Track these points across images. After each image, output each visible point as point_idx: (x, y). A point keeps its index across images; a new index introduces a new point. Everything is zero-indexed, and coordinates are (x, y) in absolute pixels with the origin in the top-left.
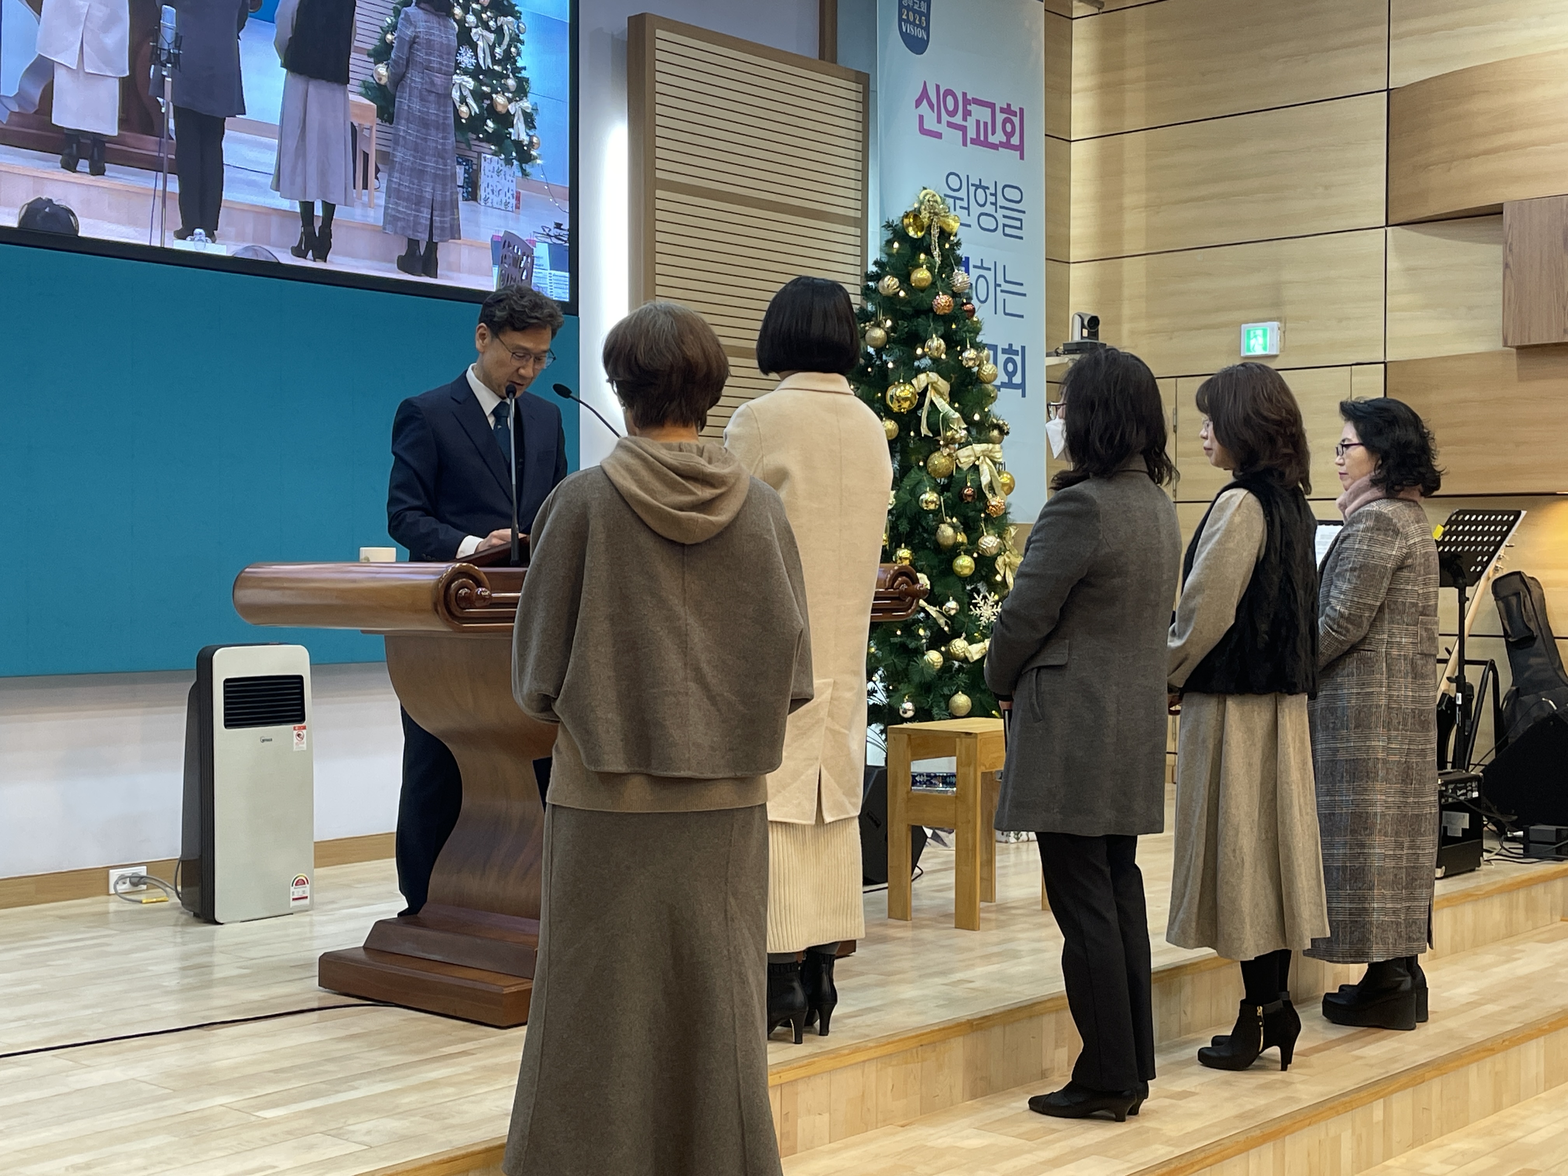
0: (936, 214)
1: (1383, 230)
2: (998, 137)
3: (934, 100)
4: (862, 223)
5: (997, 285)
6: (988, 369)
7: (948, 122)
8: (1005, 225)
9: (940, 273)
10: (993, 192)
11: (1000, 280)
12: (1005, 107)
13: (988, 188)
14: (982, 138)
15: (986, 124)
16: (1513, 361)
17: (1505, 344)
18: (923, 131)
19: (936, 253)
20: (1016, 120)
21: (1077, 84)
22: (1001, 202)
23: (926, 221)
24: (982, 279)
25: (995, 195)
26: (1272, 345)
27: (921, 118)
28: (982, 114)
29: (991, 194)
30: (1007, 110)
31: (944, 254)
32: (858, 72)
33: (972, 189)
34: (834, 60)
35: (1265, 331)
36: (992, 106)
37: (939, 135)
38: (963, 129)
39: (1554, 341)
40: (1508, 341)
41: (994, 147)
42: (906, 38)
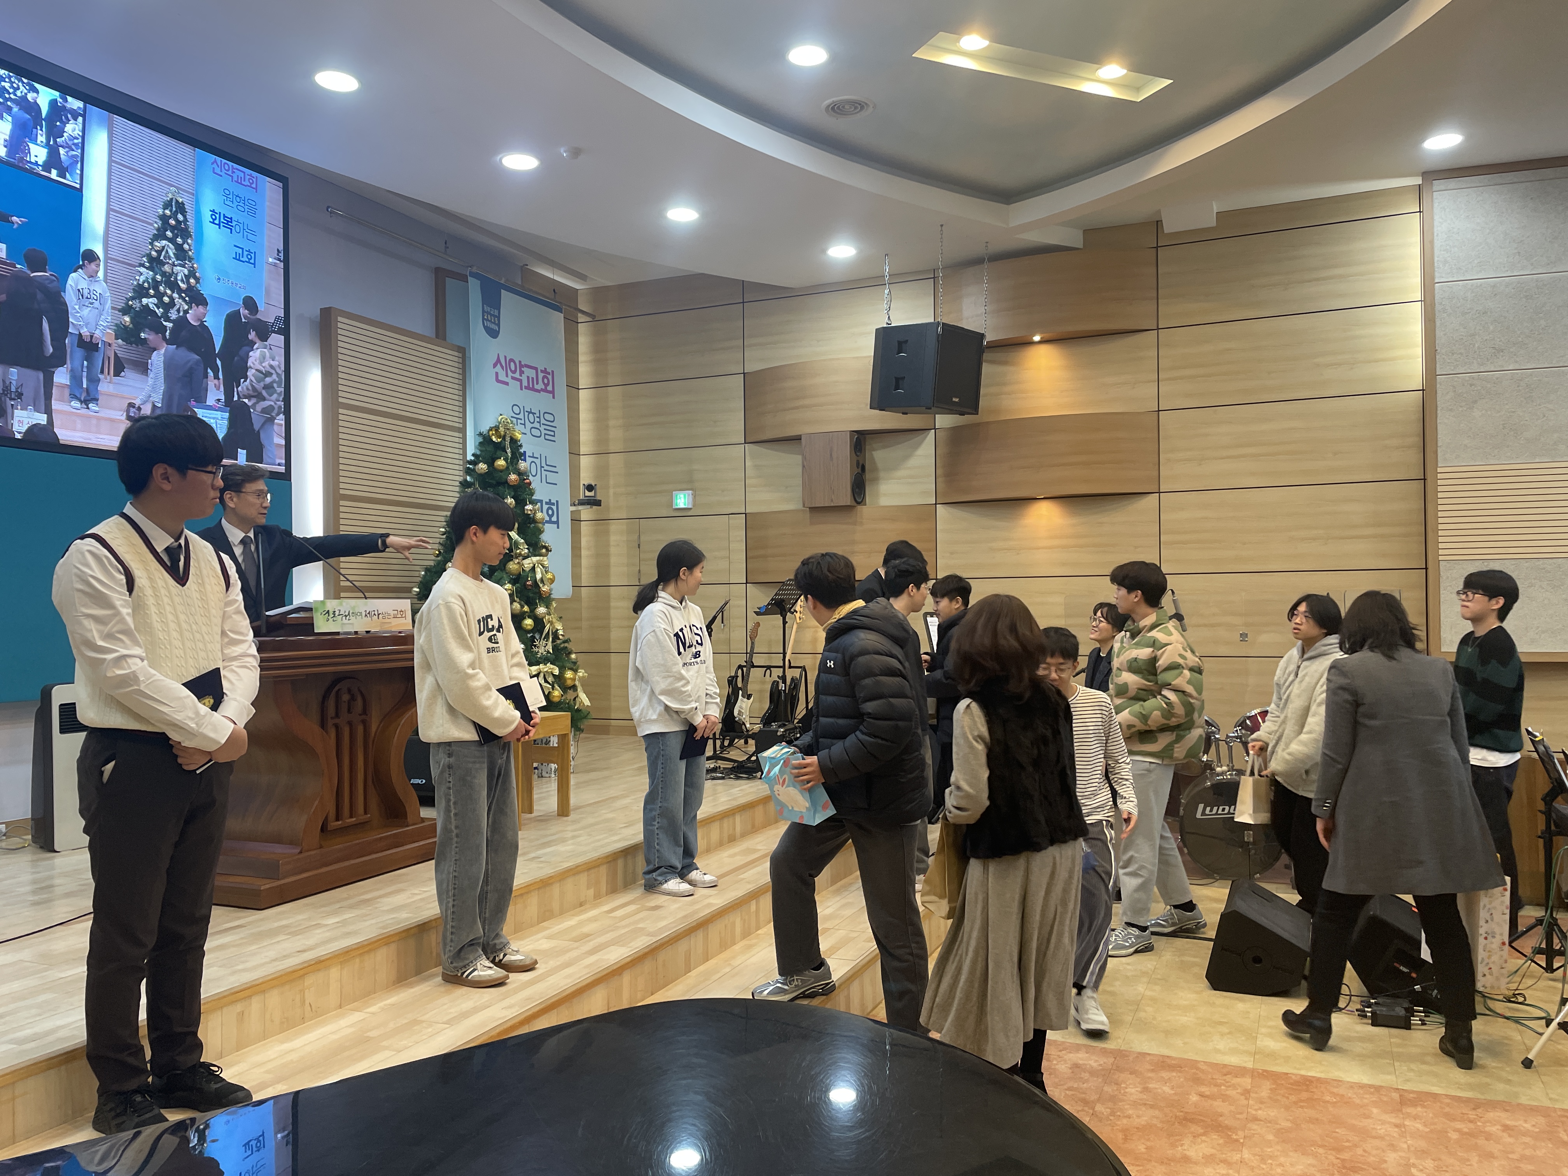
0: (508, 429)
1: (743, 445)
2: (540, 386)
3: (504, 365)
4: (463, 430)
5: (542, 467)
6: (539, 515)
7: (512, 377)
8: (545, 434)
9: (512, 462)
11: (543, 464)
12: (544, 369)
13: (536, 414)
14: (531, 386)
15: (533, 378)
16: (808, 515)
17: (804, 507)
18: (498, 381)
19: (509, 451)
20: (550, 377)
21: (582, 358)
22: (543, 421)
23: (502, 433)
24: (533, 464)
25: (539, 417)
26: (688, 503)
27: (497, 374)
28: (530, 373)
29: (536, 417)
30: (545, 371)
31: (513, 453)
32: (459, 347)
33: (526, 414)
34: (445, 339)
35: (685, 495)
36: (536, 369)
37: (507, 384)
38: (520, 381)
39: (826, 505)
40: (806, 504)
41: (538, 391)
42: (487, 329)
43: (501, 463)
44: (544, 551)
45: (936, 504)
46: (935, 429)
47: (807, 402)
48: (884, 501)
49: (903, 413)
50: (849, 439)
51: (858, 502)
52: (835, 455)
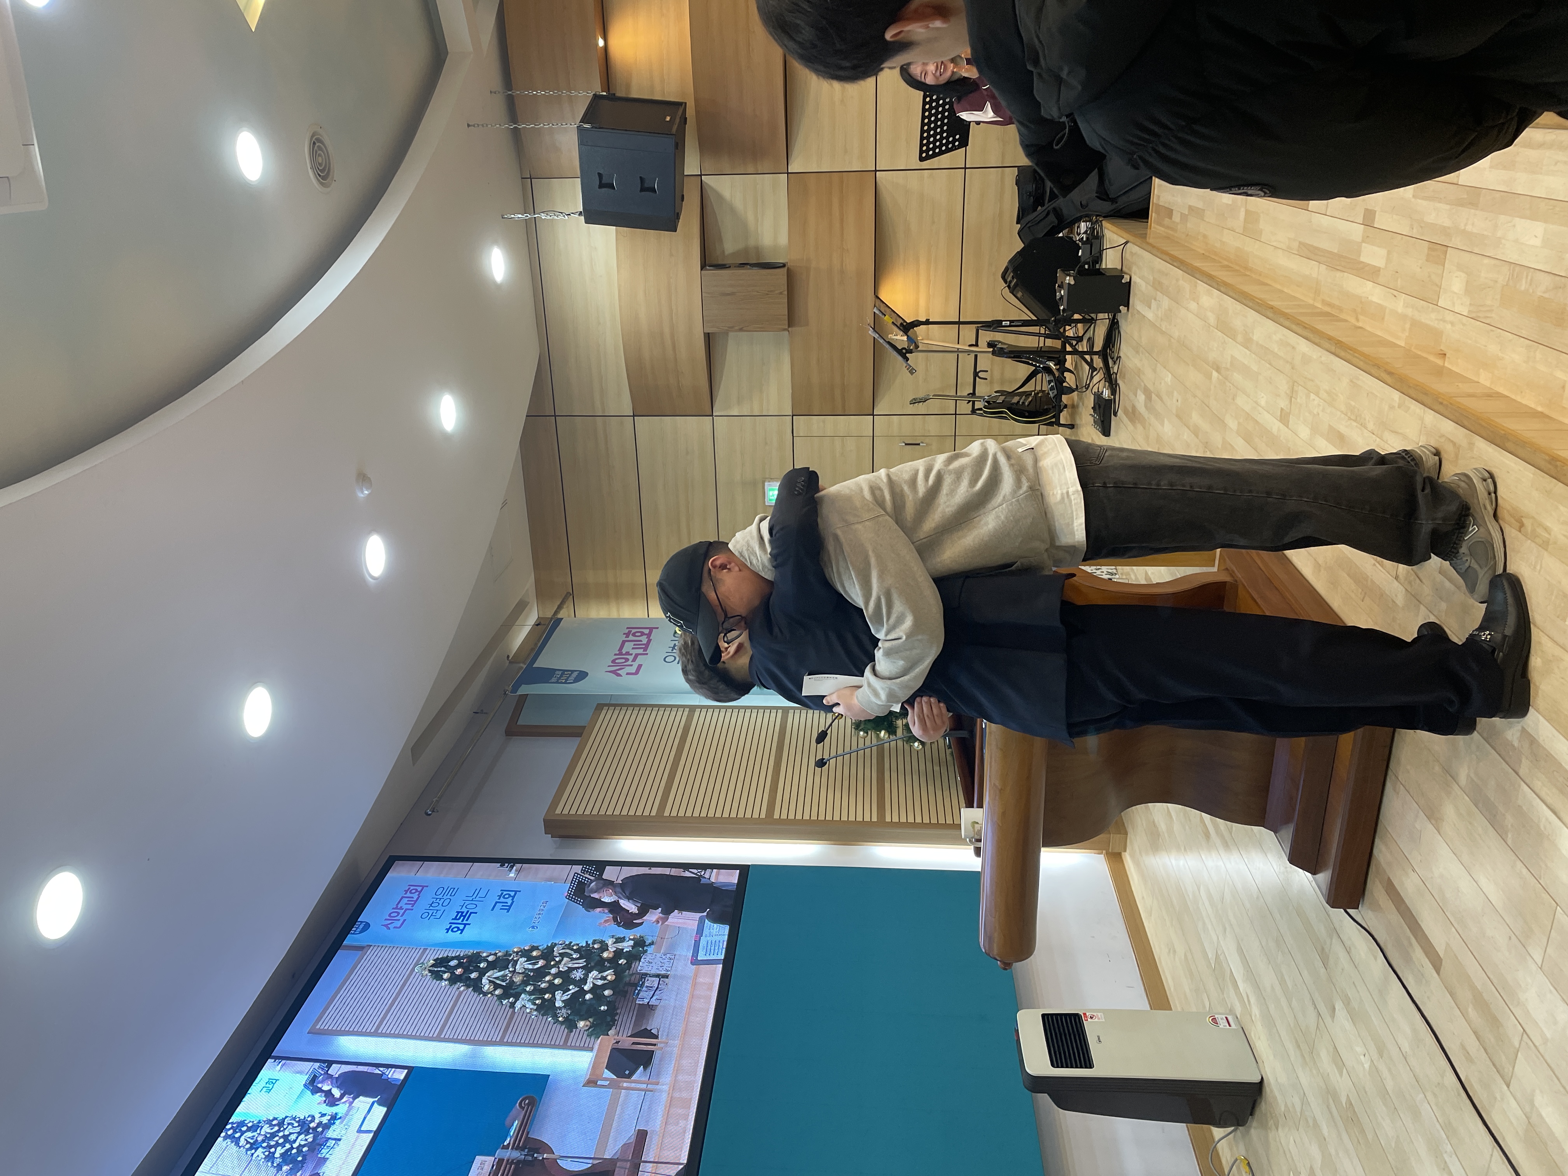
1: (715, 418)
2: (643, 638)
3: (617, 668)
4: (692, 709)
7: (632, 662)
12: (625, 635)
14: (644, 647)
15: (634, 645)
16: (796, 328)
17: (787, 334)
18: (637, 672)
20: (634, 631)
21: (614, 614)
27: (629, 674)
28: (628, 647)
30: (627, 635)
32: (596, 709)
35: (770, 490)
36: (624, 642)
38: (637, 655)
39: (786, 300)
40: (785, 330)
41: (649, 641)
42: (577, 680)
45: (788, 173)
46: (701, 175)
48: (783, 239)
49: (683, 200)
50: (710, 273)
51: (784, 265)
52: (729, 290)
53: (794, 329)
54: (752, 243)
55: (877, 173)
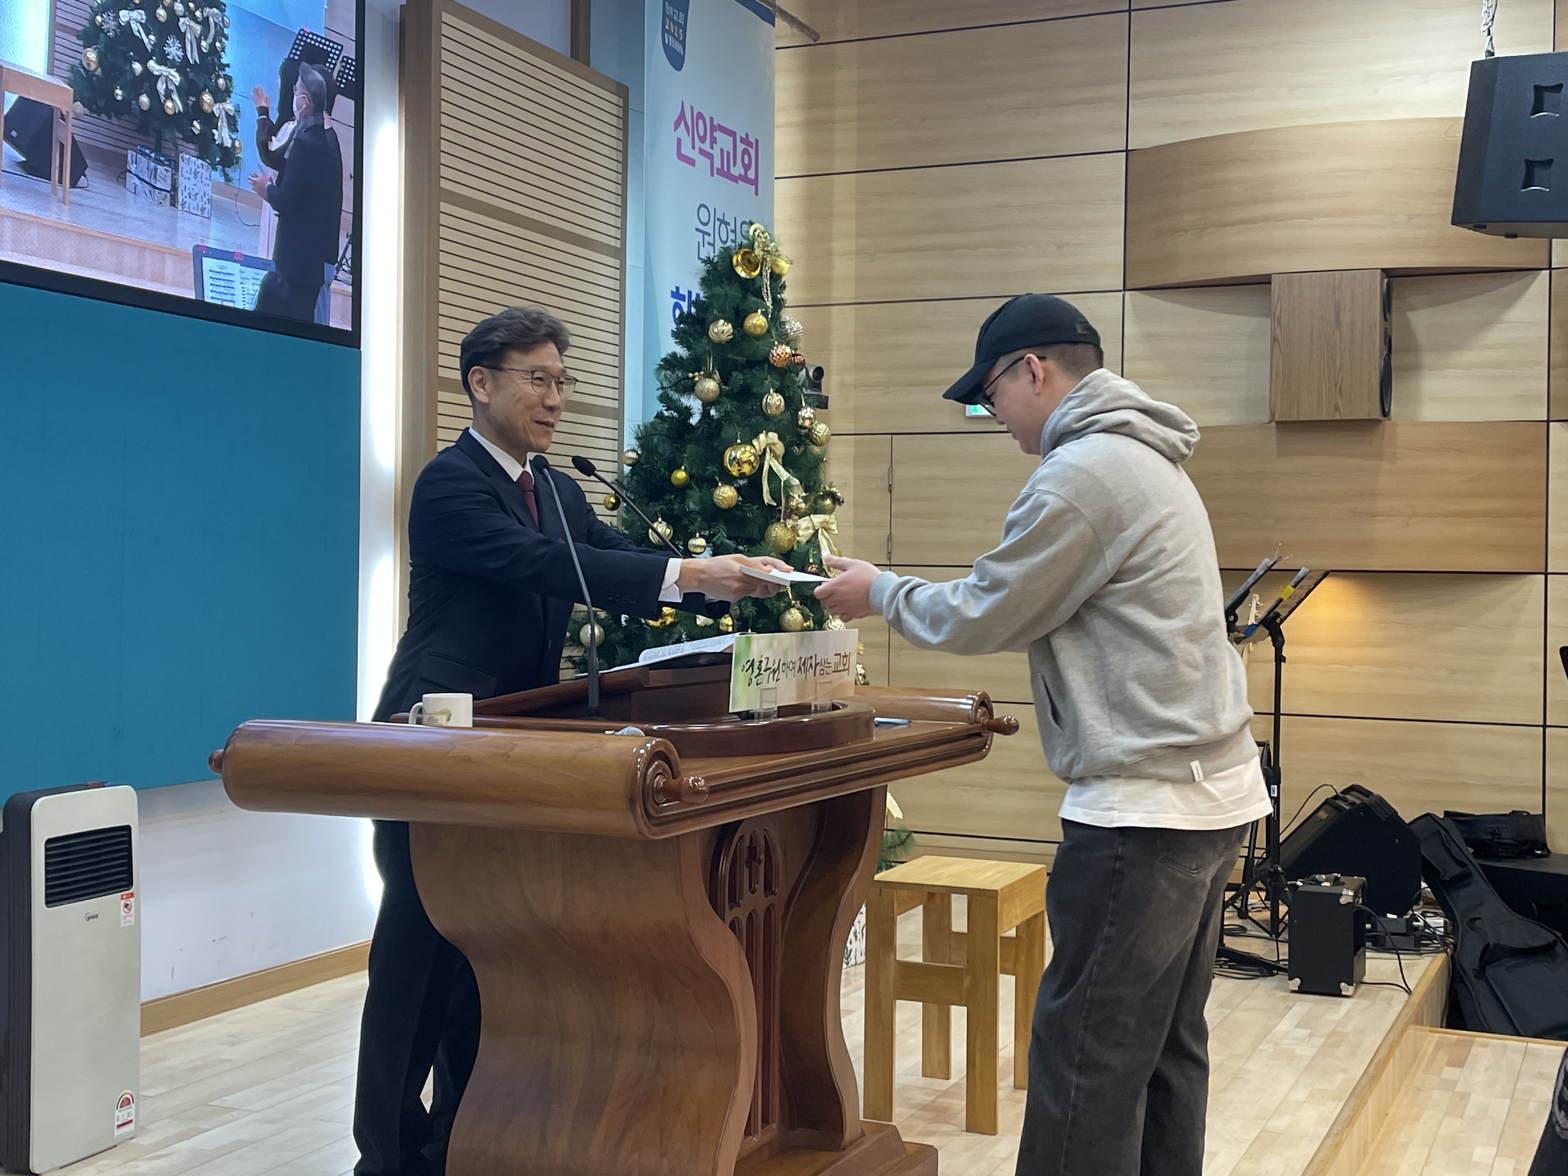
0: (768, 252)
1: (1121, 294)
2: (738, 169)
3: (689, 123)
4: (620, 253)
6: (821, 430)
7: (700, 149)
9: (775, 320)
10: (733, 229)
12: (744, 136)
13: (729, 224)
14: (726, 169)
15: (728, 153)
17: (1270, 419)
18: (681, 157)
19: (768, 296)
20: (752, 151)
25: (735, 232)
27: (678, 143)
28: (724, 142)
29: (732, 231)
30: (745, 140)
31: (774, 300)
32: (618, 83)
33: (718, 223)
36: (733, 135)
37: (692, 163)
38: (710, 157)
39: (1324, 417)
40: (1273, 415)
41: (734, 179)
42: (667, 49)
43: (757, 321)
44: (828, 502)
45: (1548, 422)
46: (1550, 268)
47: (1276, 209)
48: (1430, 413)
49: (1509, 236)
50: (1377, 285)
51: (1385, 414)
52: (1346, 316)
53: (1274, 430)
54: (1427, 358)
55: (1543, 576)
